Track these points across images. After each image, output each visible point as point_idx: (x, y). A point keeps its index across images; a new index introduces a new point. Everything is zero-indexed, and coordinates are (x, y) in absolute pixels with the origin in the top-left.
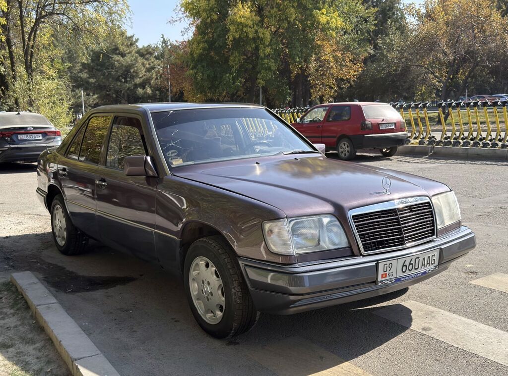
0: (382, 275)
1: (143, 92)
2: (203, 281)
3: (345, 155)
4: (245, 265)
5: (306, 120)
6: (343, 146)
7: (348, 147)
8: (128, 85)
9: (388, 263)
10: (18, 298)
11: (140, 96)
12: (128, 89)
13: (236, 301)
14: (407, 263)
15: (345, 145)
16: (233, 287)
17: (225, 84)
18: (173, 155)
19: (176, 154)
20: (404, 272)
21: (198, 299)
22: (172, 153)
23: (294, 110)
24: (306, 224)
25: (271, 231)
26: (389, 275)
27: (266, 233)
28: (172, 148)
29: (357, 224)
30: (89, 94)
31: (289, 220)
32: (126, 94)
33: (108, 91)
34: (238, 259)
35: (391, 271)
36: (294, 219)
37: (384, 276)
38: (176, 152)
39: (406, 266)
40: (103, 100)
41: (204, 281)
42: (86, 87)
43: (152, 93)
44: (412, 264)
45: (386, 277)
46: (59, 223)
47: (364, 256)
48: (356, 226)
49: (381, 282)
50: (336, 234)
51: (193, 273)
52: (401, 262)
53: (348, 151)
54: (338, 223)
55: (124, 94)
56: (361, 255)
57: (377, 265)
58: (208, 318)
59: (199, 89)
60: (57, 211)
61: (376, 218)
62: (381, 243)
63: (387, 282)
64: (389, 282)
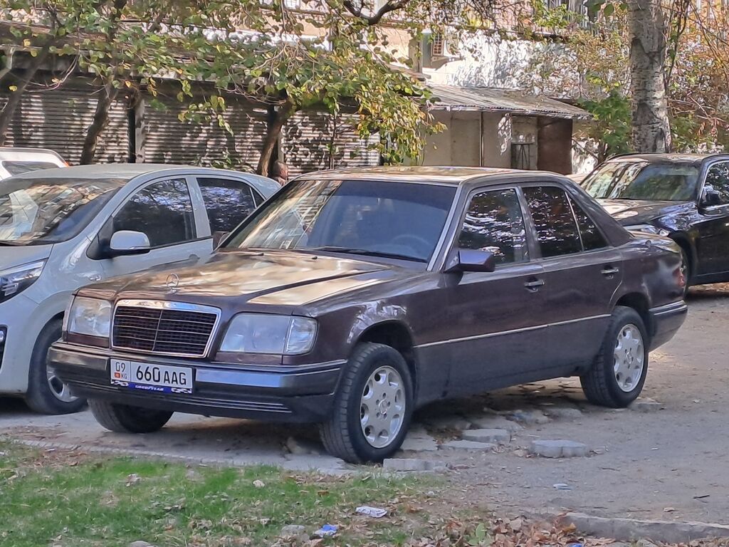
0: (115, 374)
9: (121, 361)
14: (143, 370)
20: (139, 379)
26: (122, 376)
35: (124, 373)
37: (117, 375)
44: (150, 373)
45: (119, 377)
49: (114, 380)
56: (111, 348)
57: (109, 362)
63: (119, 383)
64: (122, 384)
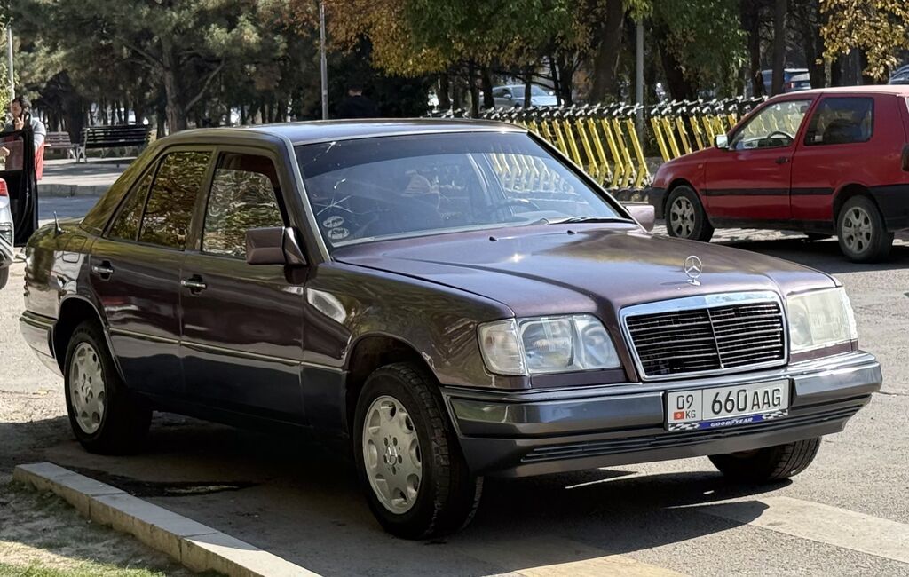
0: (676, 414)
1: (228, 36)
2: (386, 439)
3: (860, 245)
4: (452, 397)
5: (746, 140)
6: (853, 218)
7: (866, 221)
8: (174, 14)
9: (685, 394)
10: (44, 497)
11: (218, 55)
12: (176, 28)
13: (438, 462)
14: (722, 399)
15: (857, 217)
16: (433, 438)
17: (514, 15)
18: (336, 224)
19: (340, 223)
20: (717, 413)
21: (379, 476)
22: (333, 222)
23: (727, 105)
24: (547, 329)
25: (490, 340)
26: (687, 415)
27: (484, 343)
28: (334, 212)
29: (635, 330)
30: (32, 45)
31: (519, 322)
32: (167, 48)
33: (104, 38)
34: (441, 389)
35: (691, 409)
36: (527, 319)
37: (679, 416)
38: (340, 220)
39: (719, 402)
40: (86, 67)
41: (388, 439)
42: (29, 24)
43: (261, 43)
44: (732, 400)
45: (682, 417)
46: (87, 382)
47: (644, 382)
48: (632, 334)
49: (673, 425)
50: (599, 348)
51: (369, 431)
52: (710, 394)
53: (868, 235)
54: (601, 328)
55: (159, 46)
56: (640, 380)
57: (665, 398)
58: (396, 506)
59: (424, 30)
60: (81, 358)
61: (670, 323)
62: (678, 363)
63: (683, 426)
64: (688, 427)
